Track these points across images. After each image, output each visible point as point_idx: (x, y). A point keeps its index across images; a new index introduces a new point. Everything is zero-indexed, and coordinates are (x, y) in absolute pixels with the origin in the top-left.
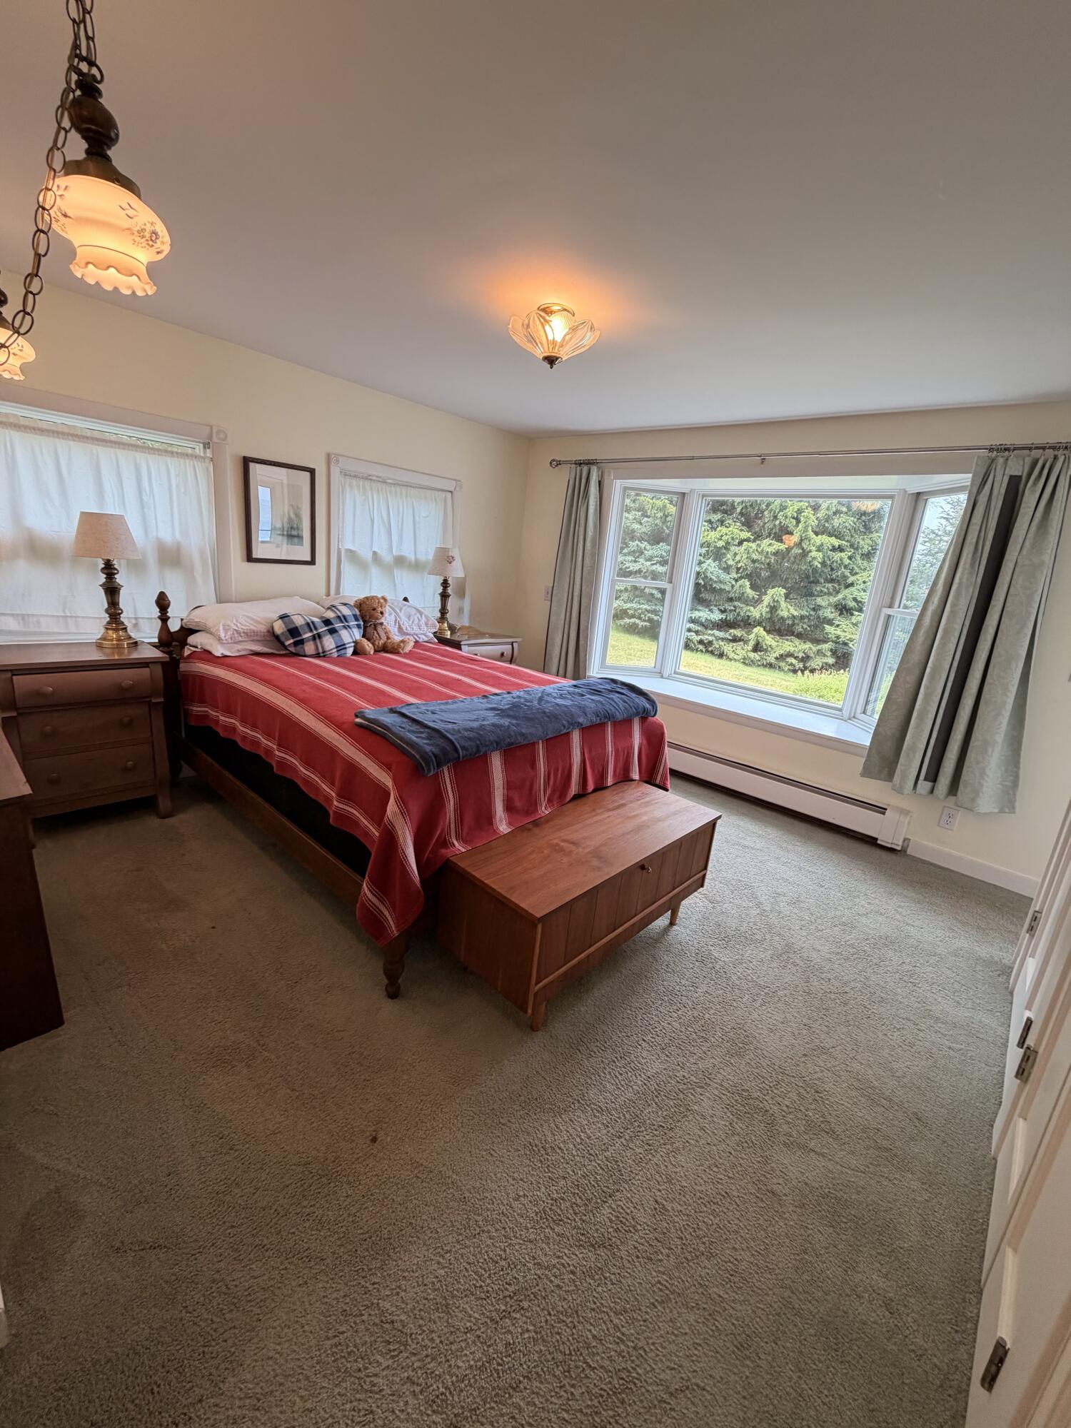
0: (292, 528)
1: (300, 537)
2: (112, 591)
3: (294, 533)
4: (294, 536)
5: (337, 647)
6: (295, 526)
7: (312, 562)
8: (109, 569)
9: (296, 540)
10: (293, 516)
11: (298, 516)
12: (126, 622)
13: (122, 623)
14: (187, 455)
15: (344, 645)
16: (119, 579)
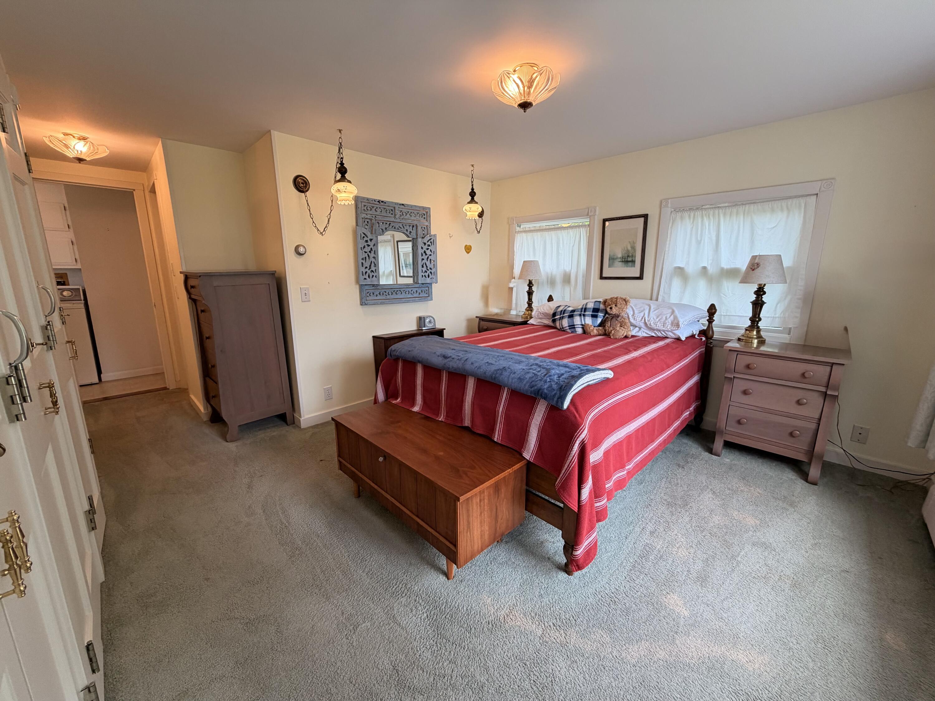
0: (628, 256)
1: (633, 262)
2: (530, 293)
3: (630, 259)
4: (630, 261)
5: (569, 326)
6: (631, 255)
7: (641, 278)
8: (530, 284)
9: (630, 264)
10: (629, 248)
11: (633, 248)
12: (534, 308)
13: (532, 308)
14: (580, 226)
15: (574, 325)
16: (534, 288)
